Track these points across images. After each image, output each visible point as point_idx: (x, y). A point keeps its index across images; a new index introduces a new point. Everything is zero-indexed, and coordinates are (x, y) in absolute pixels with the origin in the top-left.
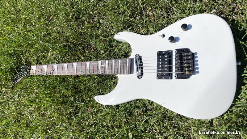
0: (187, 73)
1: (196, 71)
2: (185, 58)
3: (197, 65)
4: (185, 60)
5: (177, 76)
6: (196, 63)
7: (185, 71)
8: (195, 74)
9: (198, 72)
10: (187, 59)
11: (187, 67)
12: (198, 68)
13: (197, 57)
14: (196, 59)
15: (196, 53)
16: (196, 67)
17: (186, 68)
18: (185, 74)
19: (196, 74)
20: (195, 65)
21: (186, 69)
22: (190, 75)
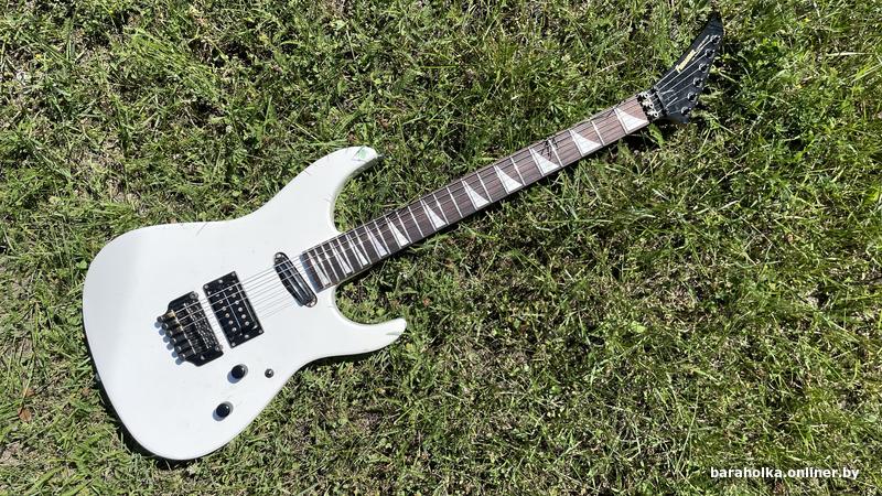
13: (173, 355)
14: (172, 350)
15: (178, 362)
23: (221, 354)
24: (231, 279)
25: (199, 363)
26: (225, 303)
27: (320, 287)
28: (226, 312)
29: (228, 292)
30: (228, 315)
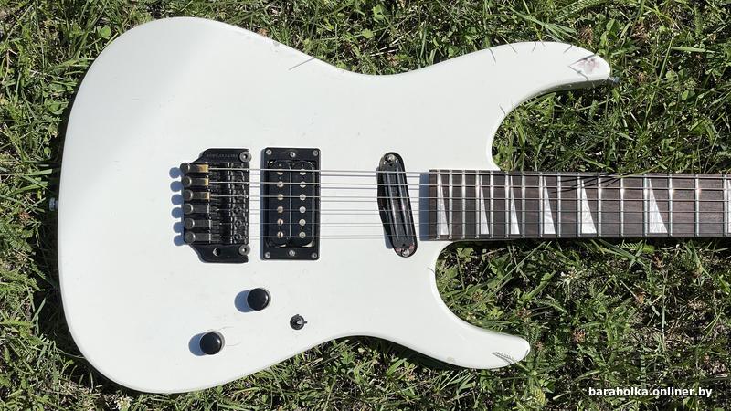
1: (179, 179)
3: (175, 200)
6: (179, 206)
7: (210, 176)
9: (173, 173)
10: (204, 217)
11: (203, 189)
12: (175, 187)
13: (176, 227)
14: (179, 220)
15: (178, 241)
16: (179, 192)
17: (207, 185)
19: (178, 166)
20: (183, 197)
21: (207, 182)
23: (244, 259)
24: (309, 158)
25: (206, 256)
26: (284, 191)
27: (430, 233)
28: (280, 203)
29: (296, 176)
30: (281, 209)
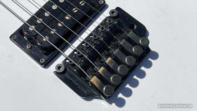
0: (94, 80)
1: (120, 95)
2: (122, 42)
3: (135, 84)
4: (117, 46)
5: (62, 69)
6: (135, 77)
7: (95, 73)
8: (111, 103)
9: (121, 103)
10: (122, 49)
11: (107, 67)
12: (128, 93)
13: (149, 65)
14: (143, 68)
15: (155, 56)
16: (128, 86)
17: (102, 68)
18: (88, 81)
19: (114, 104)
20: (127, 79)
21: (101, 70)
22: (95, 93)
